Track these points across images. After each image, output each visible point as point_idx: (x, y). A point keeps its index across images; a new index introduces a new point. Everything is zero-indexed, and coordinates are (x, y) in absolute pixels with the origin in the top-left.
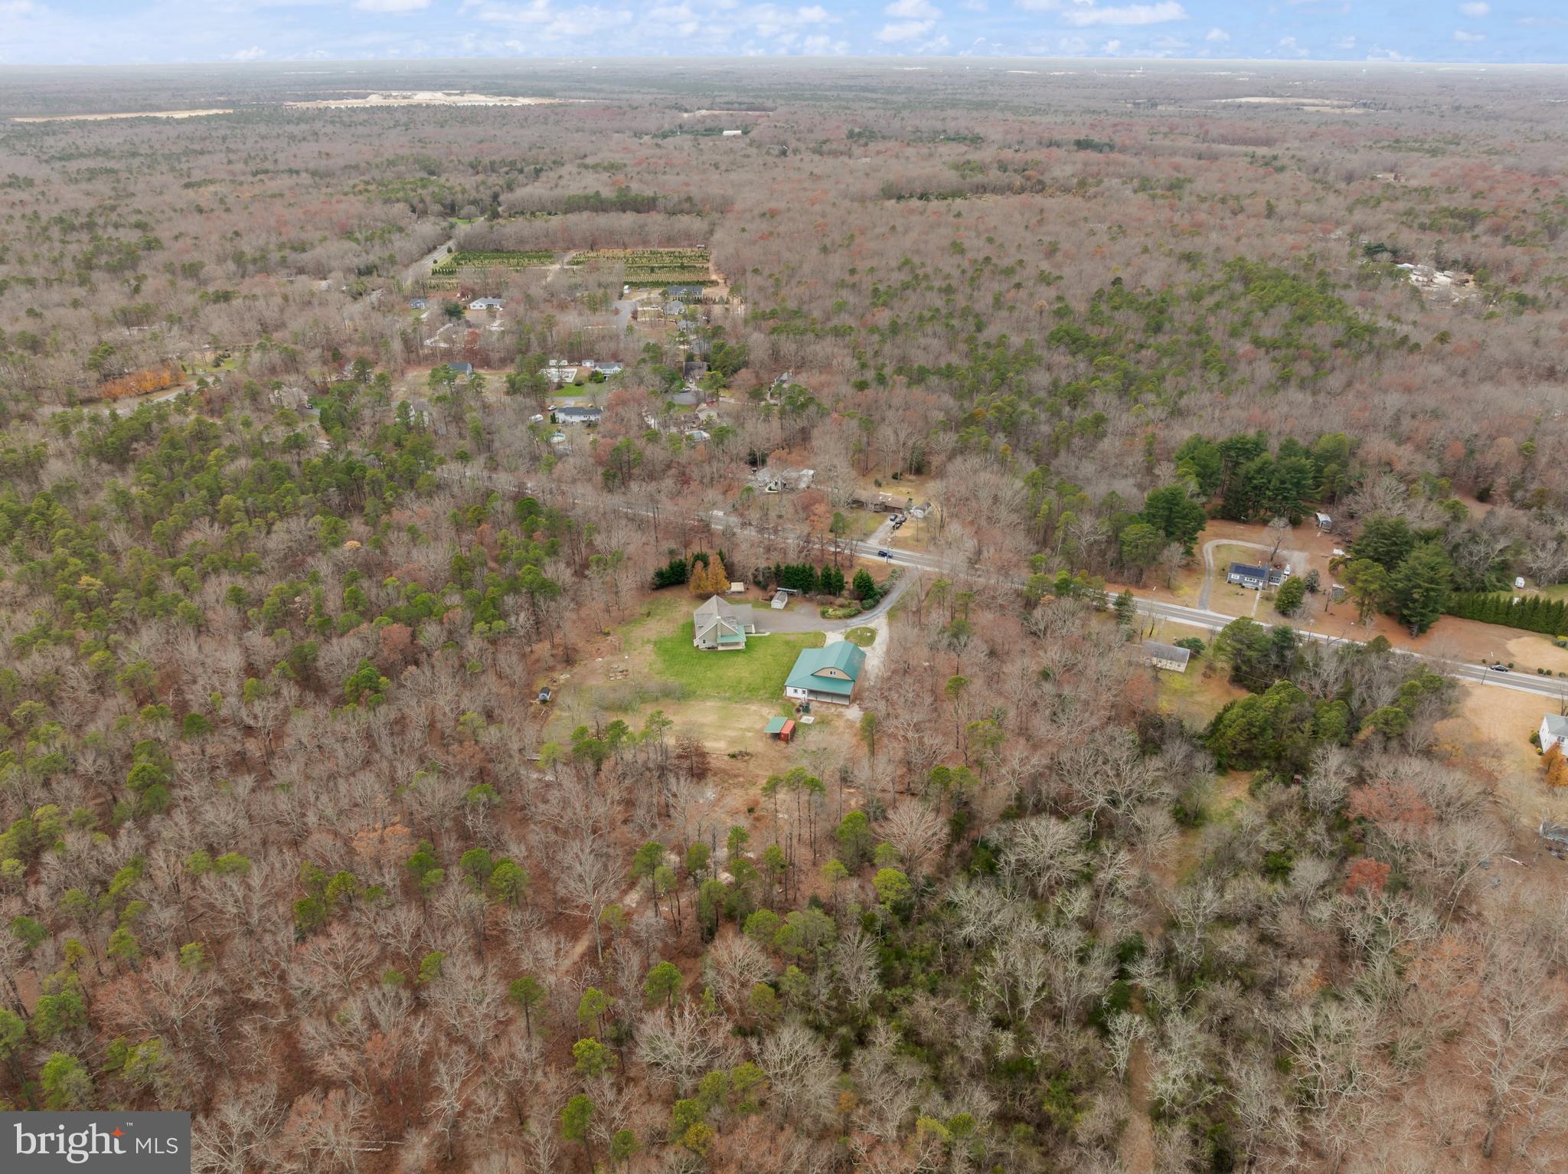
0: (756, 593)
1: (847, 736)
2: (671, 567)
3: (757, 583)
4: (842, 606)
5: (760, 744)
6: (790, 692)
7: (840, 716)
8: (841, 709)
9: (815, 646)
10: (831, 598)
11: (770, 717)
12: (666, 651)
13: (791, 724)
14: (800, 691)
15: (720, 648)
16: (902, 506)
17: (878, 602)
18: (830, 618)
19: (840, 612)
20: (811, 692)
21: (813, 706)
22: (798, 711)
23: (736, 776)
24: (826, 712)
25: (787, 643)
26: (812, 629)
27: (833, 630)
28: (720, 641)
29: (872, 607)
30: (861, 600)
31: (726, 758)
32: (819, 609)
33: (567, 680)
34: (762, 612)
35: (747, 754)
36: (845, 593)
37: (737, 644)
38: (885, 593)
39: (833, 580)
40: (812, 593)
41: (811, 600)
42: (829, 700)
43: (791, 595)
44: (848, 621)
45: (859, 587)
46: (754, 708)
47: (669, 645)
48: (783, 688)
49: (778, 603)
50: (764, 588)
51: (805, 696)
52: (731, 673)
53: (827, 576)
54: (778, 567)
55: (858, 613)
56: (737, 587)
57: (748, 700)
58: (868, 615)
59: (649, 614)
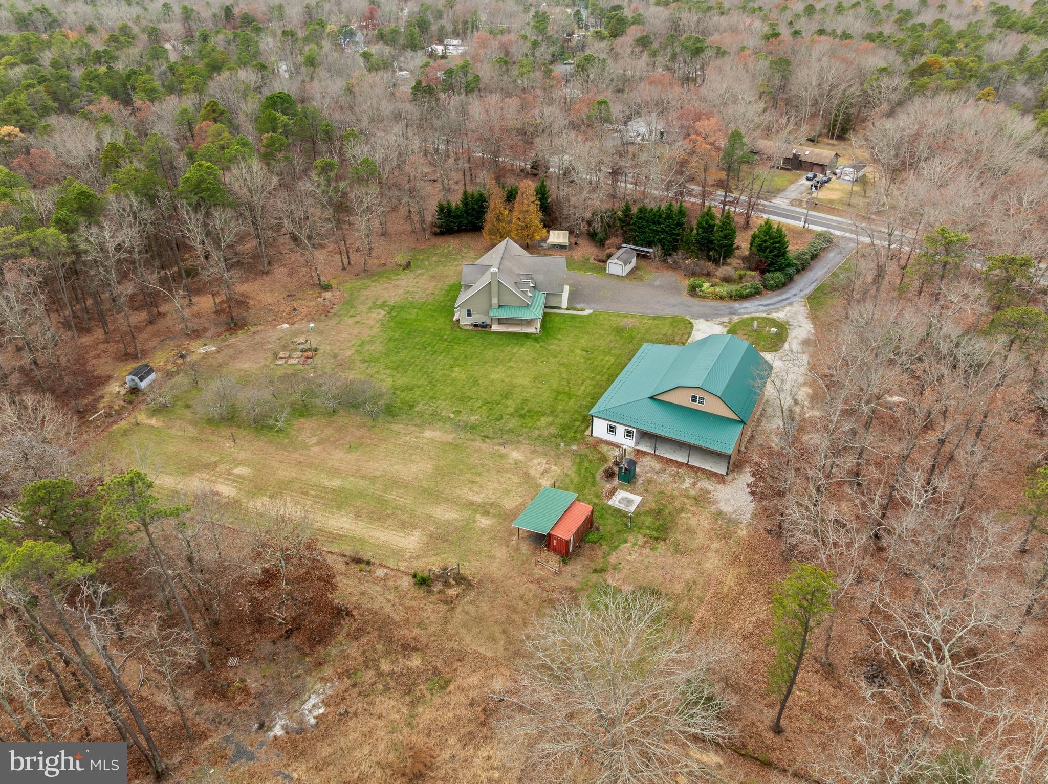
0: (587, 250)
1: (712, 563)
2: (465, 201)
3: (592, 236)
4: (727, 280)
5: (501, 553)
6: (600, 429)
7: (702, 499)
8: (705, 484)
9: (669, 341)
10: (710, 266)
11: (546, 483)
12: (402, 324)
13: (583, 511)
14: (621, 430)
15: (495, 328)
16: (826, 162)
17: (790, 279)
18: (704, 297)
19: (723, 289)
20: (645, 435)
21: (646, 467)
22: (609, 475)
23: (408, 648)
24: (672, 488)
25: (619, 331)
26: (668, 312)
27: (707, 318)
28: (495, 313)
29: (780, 286)
30: (763, 272)
31: (406, 583)
32: (688, 282)
33: (206, 356)
34: (590, 278)
35: (461, 579)
36: (734, 262)
37: (529, 322)
38: (803, 266)
39: (717, 236)
40: (678, 256)
41: (675, 267)
42: (681, 458)
43: (642, 256)
44: (736, 305)
45: (761, 249)
46: (516, 455)
47: (412, 314)
48: (588, 421)
49: (616, 267)
50: (601, 244)
51: (629, 444)
52: (497, 375)
53: (707, 227)
54: (627, 209)
55: (755, 293)
56: (557, 237)
57: (510, 437)
58: (771, 298)
59: (408, 266)
